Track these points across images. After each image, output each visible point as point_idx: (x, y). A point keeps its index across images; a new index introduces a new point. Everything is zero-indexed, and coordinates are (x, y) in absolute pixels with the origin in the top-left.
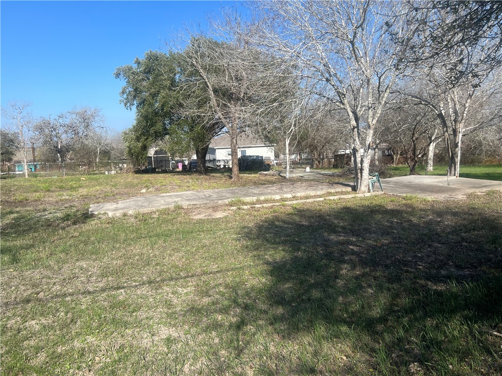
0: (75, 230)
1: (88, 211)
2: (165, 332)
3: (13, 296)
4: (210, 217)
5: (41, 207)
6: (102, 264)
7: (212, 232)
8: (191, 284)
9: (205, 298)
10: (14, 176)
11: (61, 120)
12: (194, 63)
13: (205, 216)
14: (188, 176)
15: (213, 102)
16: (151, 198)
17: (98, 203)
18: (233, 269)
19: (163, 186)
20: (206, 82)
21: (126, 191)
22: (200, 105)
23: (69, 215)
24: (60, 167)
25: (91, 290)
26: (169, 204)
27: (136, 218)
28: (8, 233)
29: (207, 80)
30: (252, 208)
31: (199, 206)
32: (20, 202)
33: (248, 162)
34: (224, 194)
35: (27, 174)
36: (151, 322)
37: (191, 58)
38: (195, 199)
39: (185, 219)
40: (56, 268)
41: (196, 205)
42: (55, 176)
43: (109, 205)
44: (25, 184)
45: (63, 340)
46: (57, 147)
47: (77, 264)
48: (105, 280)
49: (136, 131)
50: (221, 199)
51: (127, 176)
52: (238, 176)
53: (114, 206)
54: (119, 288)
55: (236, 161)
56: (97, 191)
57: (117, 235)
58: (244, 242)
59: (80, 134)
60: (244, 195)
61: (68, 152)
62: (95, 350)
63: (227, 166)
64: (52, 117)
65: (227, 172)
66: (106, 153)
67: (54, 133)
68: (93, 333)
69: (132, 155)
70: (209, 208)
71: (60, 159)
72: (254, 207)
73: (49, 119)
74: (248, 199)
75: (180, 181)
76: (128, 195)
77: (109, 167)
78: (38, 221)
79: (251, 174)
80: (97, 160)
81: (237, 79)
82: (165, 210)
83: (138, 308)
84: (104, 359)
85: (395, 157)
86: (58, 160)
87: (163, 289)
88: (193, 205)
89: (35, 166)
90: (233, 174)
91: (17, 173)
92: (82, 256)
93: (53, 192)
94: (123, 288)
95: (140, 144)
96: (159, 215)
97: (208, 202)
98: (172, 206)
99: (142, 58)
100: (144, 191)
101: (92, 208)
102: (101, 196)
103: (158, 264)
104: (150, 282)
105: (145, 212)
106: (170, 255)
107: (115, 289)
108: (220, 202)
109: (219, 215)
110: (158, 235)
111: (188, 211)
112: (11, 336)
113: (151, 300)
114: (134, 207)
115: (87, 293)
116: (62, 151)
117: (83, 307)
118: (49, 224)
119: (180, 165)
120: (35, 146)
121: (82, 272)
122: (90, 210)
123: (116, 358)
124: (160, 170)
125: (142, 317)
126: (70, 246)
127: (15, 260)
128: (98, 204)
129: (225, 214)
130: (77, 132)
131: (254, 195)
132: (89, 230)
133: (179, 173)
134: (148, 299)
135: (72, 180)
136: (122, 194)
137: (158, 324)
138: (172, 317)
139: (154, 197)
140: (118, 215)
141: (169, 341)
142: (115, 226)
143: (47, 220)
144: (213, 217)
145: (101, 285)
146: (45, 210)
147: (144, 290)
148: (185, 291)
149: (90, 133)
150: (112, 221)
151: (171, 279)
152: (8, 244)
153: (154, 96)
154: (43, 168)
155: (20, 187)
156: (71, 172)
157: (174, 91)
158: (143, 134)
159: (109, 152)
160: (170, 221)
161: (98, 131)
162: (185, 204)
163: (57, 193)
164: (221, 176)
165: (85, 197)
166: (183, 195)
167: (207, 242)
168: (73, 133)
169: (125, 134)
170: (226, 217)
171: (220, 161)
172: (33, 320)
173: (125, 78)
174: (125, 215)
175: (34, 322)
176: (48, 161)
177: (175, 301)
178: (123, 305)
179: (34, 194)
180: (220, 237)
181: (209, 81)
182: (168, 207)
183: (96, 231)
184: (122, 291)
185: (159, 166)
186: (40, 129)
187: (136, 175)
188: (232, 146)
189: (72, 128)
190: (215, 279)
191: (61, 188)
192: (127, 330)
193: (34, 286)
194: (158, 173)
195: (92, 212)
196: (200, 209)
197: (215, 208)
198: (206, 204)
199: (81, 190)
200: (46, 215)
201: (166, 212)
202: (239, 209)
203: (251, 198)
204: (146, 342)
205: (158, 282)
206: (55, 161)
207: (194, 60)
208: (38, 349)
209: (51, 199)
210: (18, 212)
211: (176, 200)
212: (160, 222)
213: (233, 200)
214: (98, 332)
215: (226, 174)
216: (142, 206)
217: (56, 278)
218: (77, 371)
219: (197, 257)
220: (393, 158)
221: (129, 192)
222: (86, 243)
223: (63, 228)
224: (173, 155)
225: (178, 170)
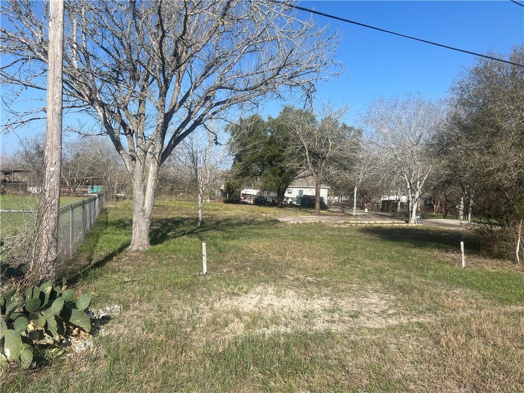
27: (305, 224)
29: (305, 145)
39: (329, 226)
52: (319, 211)
85: (435, 206)
140: (295, 222)
170: (349, 227)
174: (298, 223)
220: (433, 207)
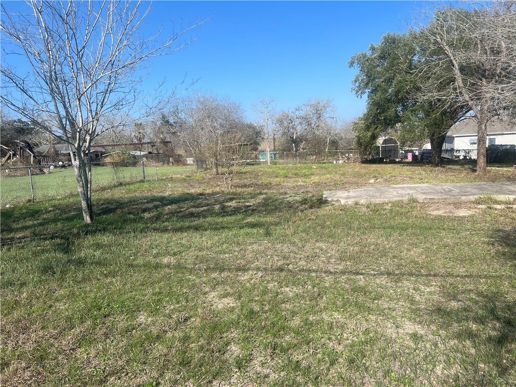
0: (312, 213)
1: (322, 197)
2: (410, 327)
3: (270, 264)
4: (451, 215)
5: (282, 191)
6: (339, 248)
7: (455, 231)
8: (435, 283)
9: (453, 301)
10: (259, 164)
11: (297, 113)
12: (439, 40)
13: (445, 212)
14: (419, 167)
15: (459, 82)
16: (383, 188)
17: (331, 190)
18: (485, 277)
19: (392, 176)
20: (451, 60)
21: (354, 180)
22: (441, 87)
23: (306, 200)
24: (295, 156)
25: (332, 270)
26: (403, 197)
27: (368, 207)
28: (260, 210)
29: (452, 58)
30: (507, 208)
31: (437, 201)
32: (266, 185)
33: (498, 153)
34: (469, 190)
35: (269, 162)
36: (394, 314)
37: (434, 34)
38: (432, 192)
39: (421, 213)
40: (300, 245)
41: (433, 199)
42: (290, 164)
43: (341, 193)
44: (269, 170)
45: (313, 310)
46: (293, 138)
47: (317, 244)
48: (343, 263)
49: (366, 119)
50: (465, 195)
51: (355, 166)
52: (485, 169)
53: (346, 194)
54: (358, 274)
55: (483, 151)
56: (328, 179)
57: (350, 222)
58: (500, 248)
59: (313, 125)
60: (496, 192)
61: (302, 142)
62: (342, 327)
63: (467, 157)
64: (291, 110)
65: (468, 164)
66: (334, 143)
67: (291, 125)
68: (338, 310)
69: (361, 144)
70: (450, 204)
71: (294, 149)
72: (512, 208)
73: (287, 112)
74: (501, 197)
75: (411, 173)
76: (357, 185)
77: (336, 157)
78: (282, 202)
79: (502, 167)
80: (327, 150)
81: (493, 52)
82: (399, 201)
83: (378, 297)
84: (351, 337)
86: (293, 149)
87: (402, 283)
88: (430, 199)
89: (275, 155)
90: (478, 167)
91: (262, 160)
92: (320, 238)
93: (290, 178)
94: (362, 274)
95: (369, 134)
96: (391, 206)
97: (448, 197)
98: (406, 199)
99: (378, 43)
100: (372, 181)
101: (326, 194)
102: (331, 184)
103: (396, 256)
104: (389, 274)
105: (377, 202)
106: (408, 250)
107: (354, 273)
108: (463, 198)
109: (462, 213)
110: (392, 228)
111: (424, 205)
112: (271, 297)
113: (392, 291)
114: (366, 197)
115: (328, 272)
116: (296, 142)
117: (327, 285)
118: (290, 206)
119: (410, 156)
120: (276, 137)
121: (322, 252)
122: (324, 196)
123: (363, 339)
124: (388, 160)
125: (384, 307)
126: (309, 227)
127: (268, 234)
128: (330, 192)
129: (470, 212)
130: (310, 123)
131: (510, 193)
132: (324, 215)
133: (409, 164)
134: (389, 290)
135: (305, 168)
136: (351, 183)
137: (402, 317)
138: (416, 314)
139: (386, 188)
140: (350, 203)
141: (415, 337)
142: (348, 213)
143: (289, 202)
144: (455, 215)
145: (341, 268)
146: (286, 193)
147: (383, 280)
148: (428, 290)
149: (321, 124)
150: (344, 209)
151: (411, 274)
152: (261, 220)
153: (389, 81)
154: (281, 157)
155: (265, 173)
156: (303, 161)
157: (412, 74)
158: (373, 122)
159: (337, 141)
160: (405, 215)
161: (329, 121)
162: (421, 197)
163: (293, 180)
164: (461, 169)
165: (317, 184)
166: (417, 187)
167: (450, 242)
168: (306, 124)
169: (356, 124)
170: (472, 216)
171: (459, 150)
172: (287, 287)
173: (359, 66)
174: (357, 204)
175: (288, 289)
176: (285, 150)
177: (417, 298)
178: (363, 291)
179: (276, 179)
180: (466, 238)
181: (455, 59)
182: (401, 199)
183: (330, 217)
184: (362, 277)
185: (387, 156)
186: (280, 122)
187: (363, 165)
188: (478, 133)
189: (306, 120)
190: (464, 284)
191: (297, 175)
192: (370, 316)
193: (284, 258)
194: (386, 163)
195: (326, 198)
196: (438, 204)
197: (458, 205)
198: (445, 199)
199: (313, 178)
200: (287, 198)
201: (399, 204)
202: (490, 208)
203: (507, 196)
204: (390, 332)
205: (397, 275)
206: (290, 151)
207: (438, 37)
208: (294, 314)
209: (289, 184)
210: (266, 194)
211: (411, 192)
212: (394, 214)
213: (482, 197)
214: (343, 311)
215: (467, 166)
216: (373, 196)
217: (301, 254)
218: (328, 341)
219: (438, 256)
221: (357, 182)
222: (323, 227)
223: (302, 211)
224: (403, 144)
225: (407, 160)
